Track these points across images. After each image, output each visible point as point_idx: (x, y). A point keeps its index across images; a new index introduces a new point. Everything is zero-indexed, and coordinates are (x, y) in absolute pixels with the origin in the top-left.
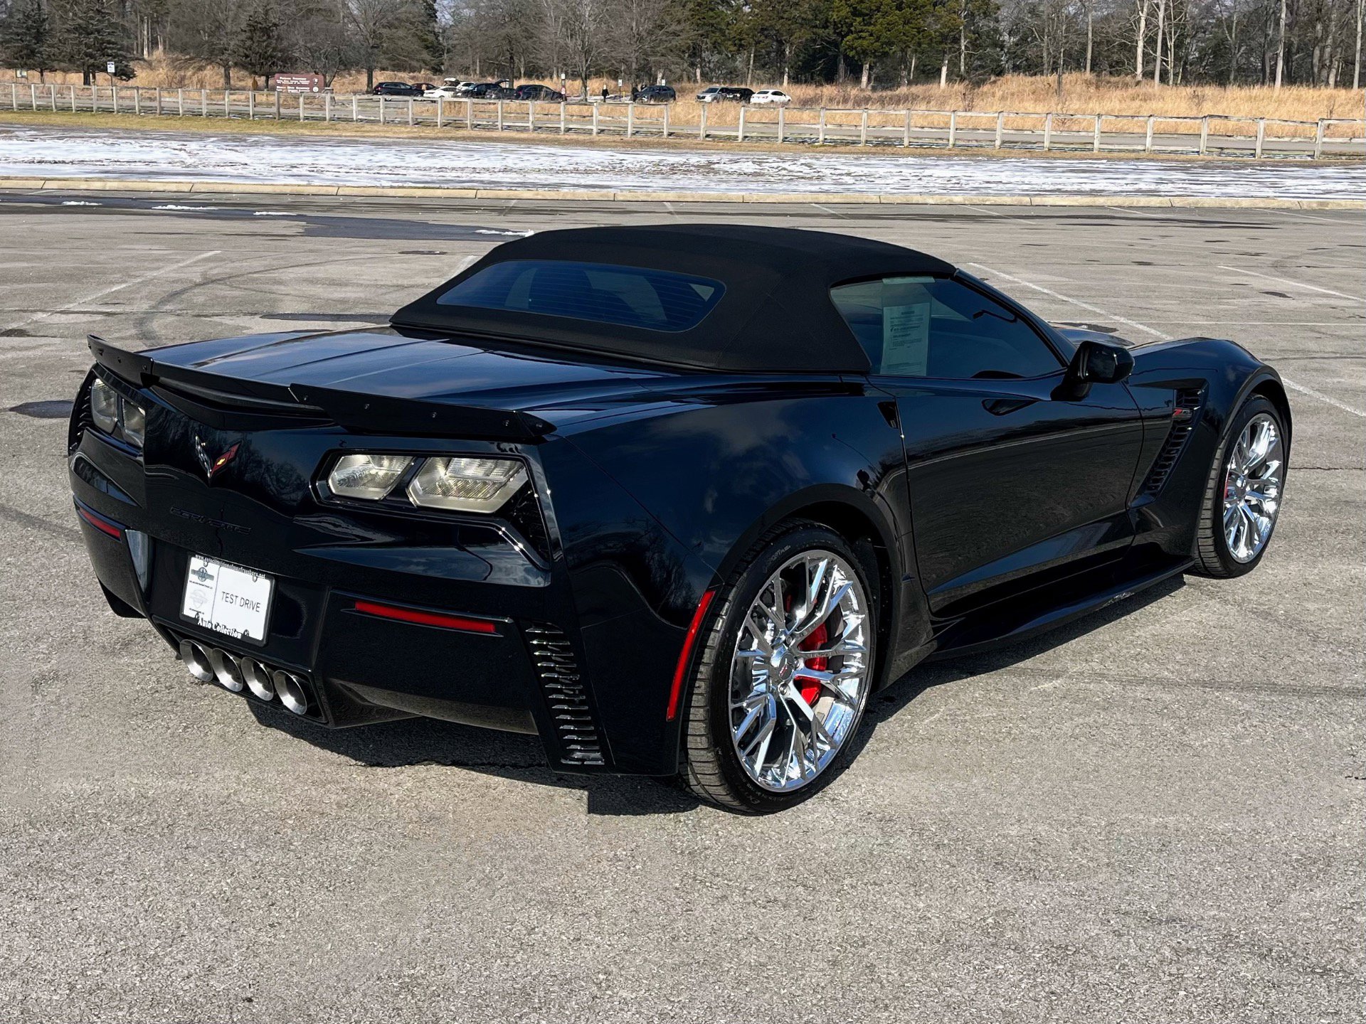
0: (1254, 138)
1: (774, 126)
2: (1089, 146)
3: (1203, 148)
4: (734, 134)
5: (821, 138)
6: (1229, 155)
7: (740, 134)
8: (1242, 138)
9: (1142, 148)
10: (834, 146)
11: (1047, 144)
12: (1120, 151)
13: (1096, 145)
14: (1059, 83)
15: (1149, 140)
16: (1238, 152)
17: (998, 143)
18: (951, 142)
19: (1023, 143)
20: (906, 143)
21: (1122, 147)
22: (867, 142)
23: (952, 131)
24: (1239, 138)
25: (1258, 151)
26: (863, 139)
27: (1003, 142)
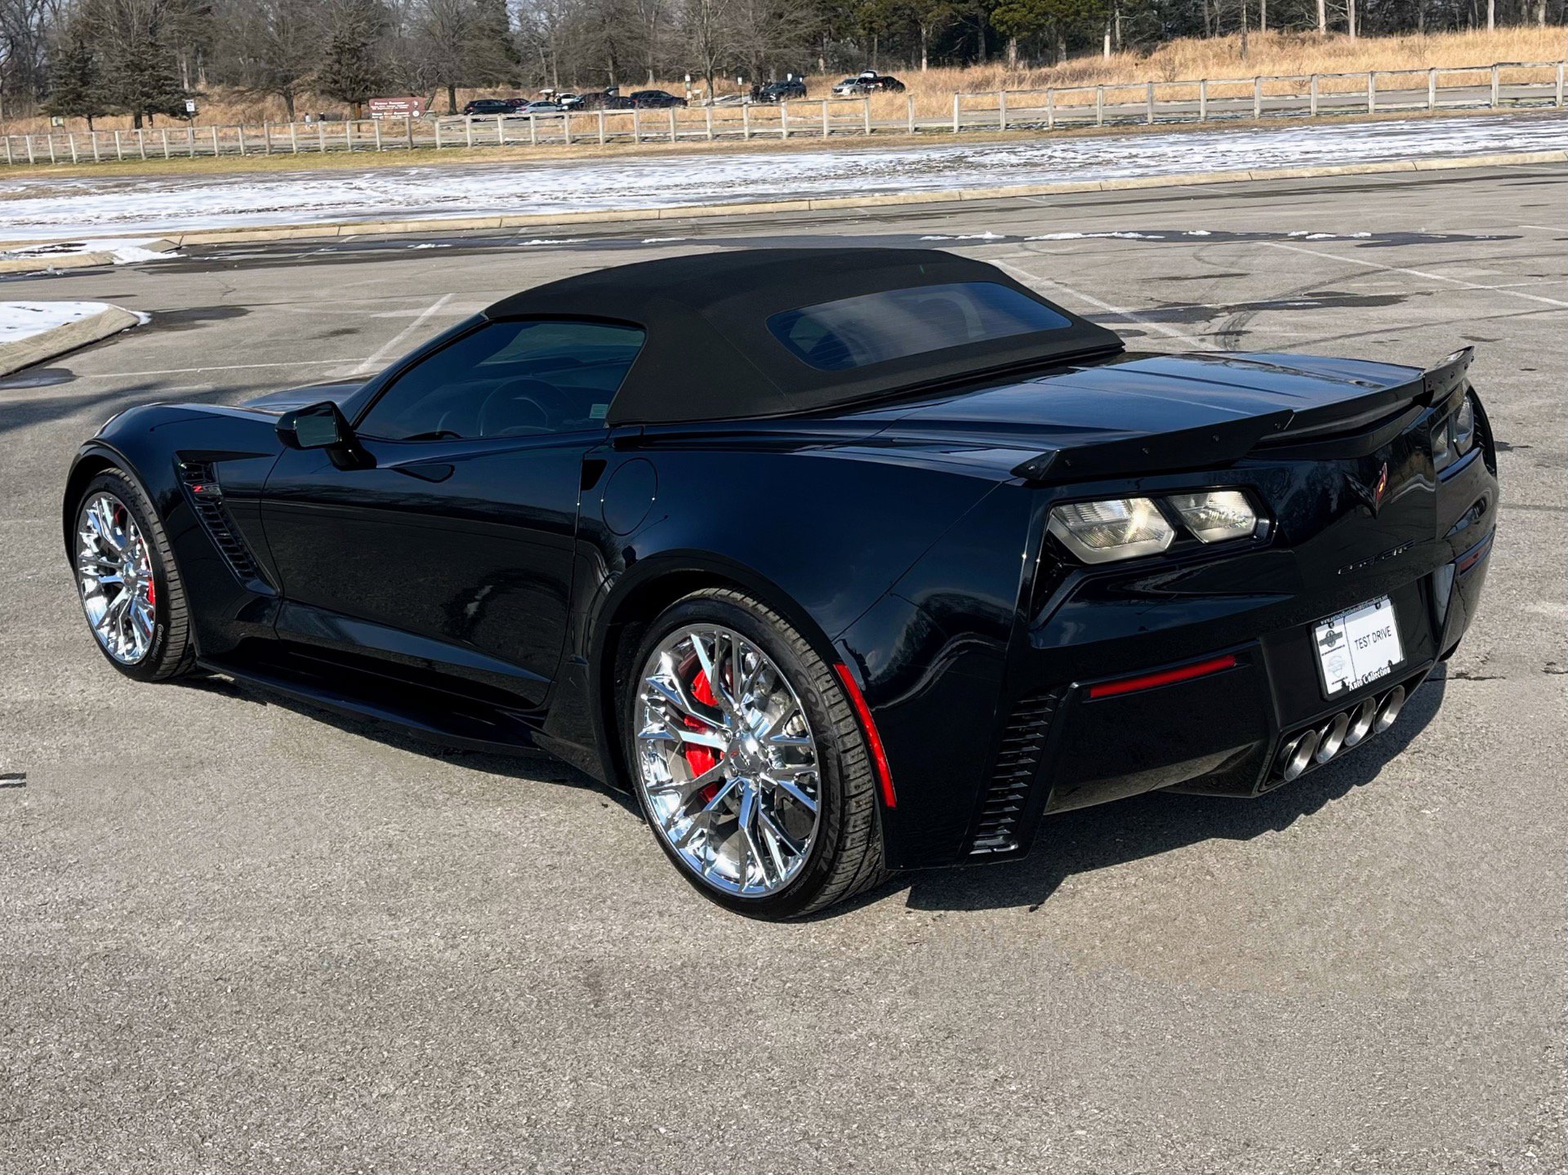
0: (1553, 85)
1: (994, 113)
2: (1363, 108)
3: (1495, 100)
4: (947, 125)
5: (1051, 122)
6: (1522, 105)
7: (956, 126)
8: (1539, 86)
9: (1425, 105)
10: (1067, 130)
11: (1314, 109)
12: (1397, 110)
13: (1372, 106)
15: (1431, 95)
16: (1533, 101)
17: (1257, 112)
18: (1203, 114)
19: (1286, 109)
20: (1150, 120)
21: (1401, 106)
22: (1103, 122)
23: (1203, 103)
24: (1535, 86)
25: (1559, 98)
26: (1099, 119)
27: (1263, 111)
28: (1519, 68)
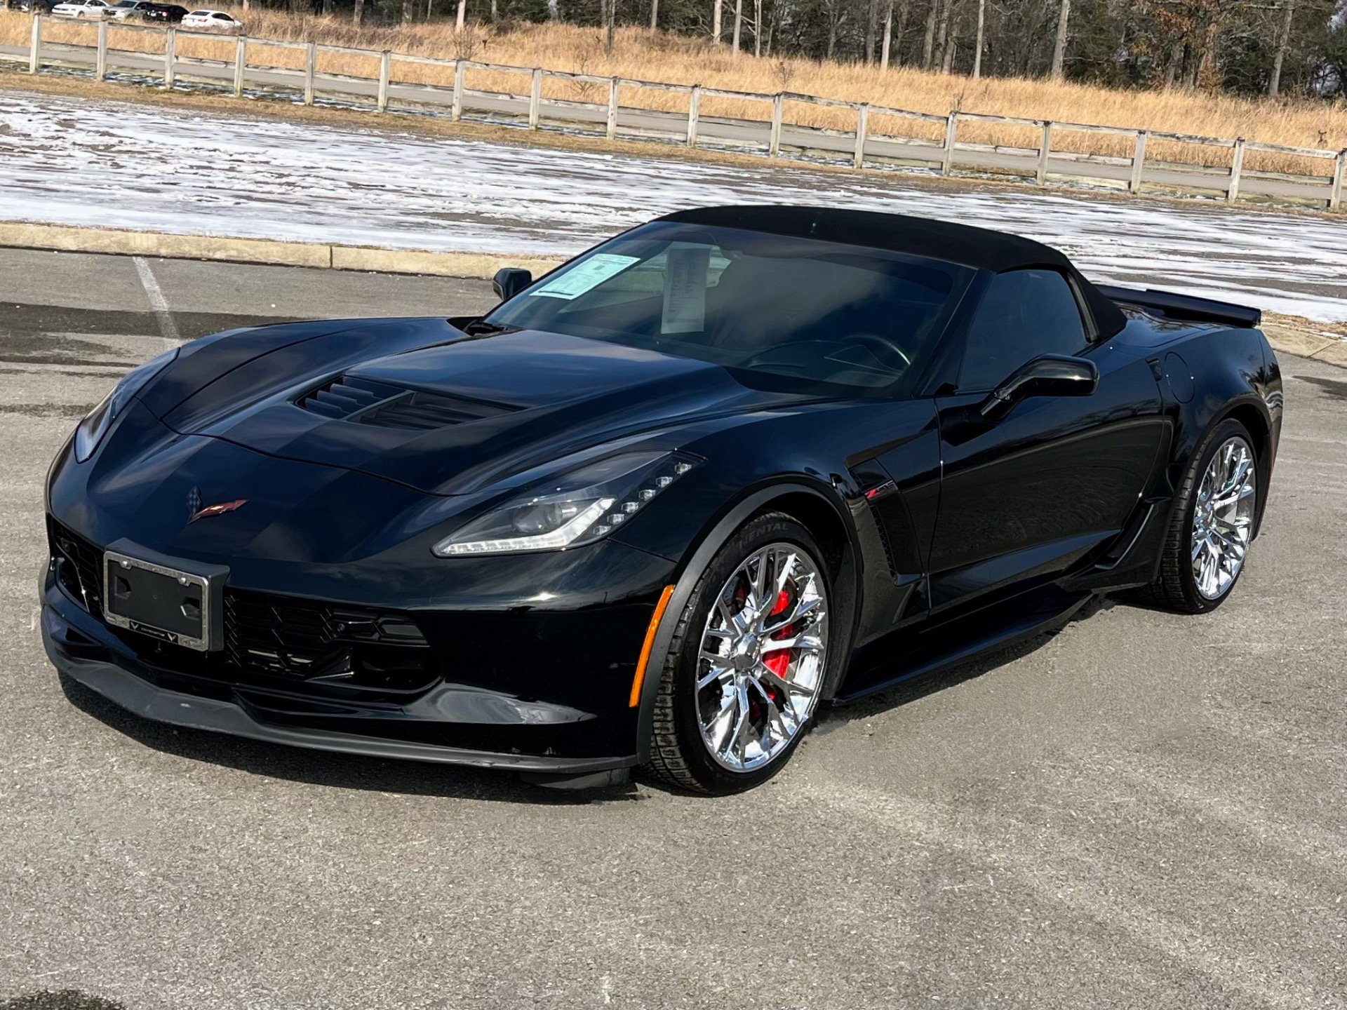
0: (852, 135)
1: (90, 51)
2: (600, 128)
3: (775, 146)
4: (22, 59)
5: (168, 78)
6: (812, 159)
7: (33, 61)
8: (834, 133)
9: (682, 138)
10: (188, 94)
11: (533, 119)
12: (651, 140)
13: (611, 127)
14: (610, 38)
15: (692, 125)
16: (828, 156)
17: (456, 111)
18: (382, 101)
19: (496, 114)
20: (308, 97)
21: (651, 134)
22: (244, 91)
23: (382, 84)
24: (829, 133)
25: (859, 156)
26: (238, 85)
27: (465, 111)
28: (810, 104)
